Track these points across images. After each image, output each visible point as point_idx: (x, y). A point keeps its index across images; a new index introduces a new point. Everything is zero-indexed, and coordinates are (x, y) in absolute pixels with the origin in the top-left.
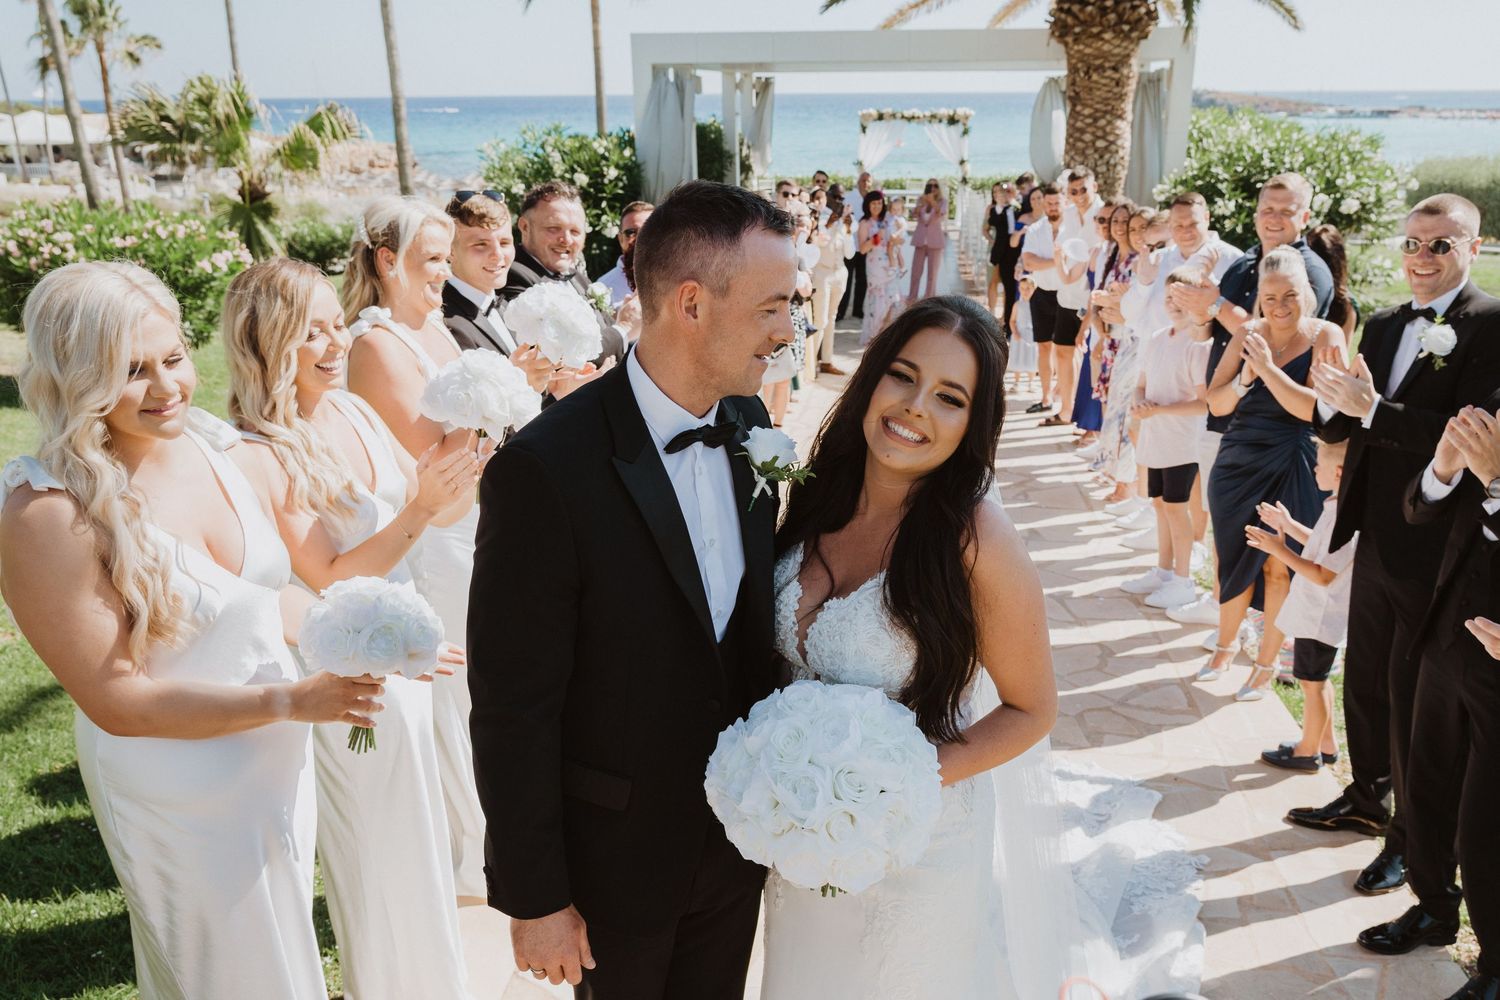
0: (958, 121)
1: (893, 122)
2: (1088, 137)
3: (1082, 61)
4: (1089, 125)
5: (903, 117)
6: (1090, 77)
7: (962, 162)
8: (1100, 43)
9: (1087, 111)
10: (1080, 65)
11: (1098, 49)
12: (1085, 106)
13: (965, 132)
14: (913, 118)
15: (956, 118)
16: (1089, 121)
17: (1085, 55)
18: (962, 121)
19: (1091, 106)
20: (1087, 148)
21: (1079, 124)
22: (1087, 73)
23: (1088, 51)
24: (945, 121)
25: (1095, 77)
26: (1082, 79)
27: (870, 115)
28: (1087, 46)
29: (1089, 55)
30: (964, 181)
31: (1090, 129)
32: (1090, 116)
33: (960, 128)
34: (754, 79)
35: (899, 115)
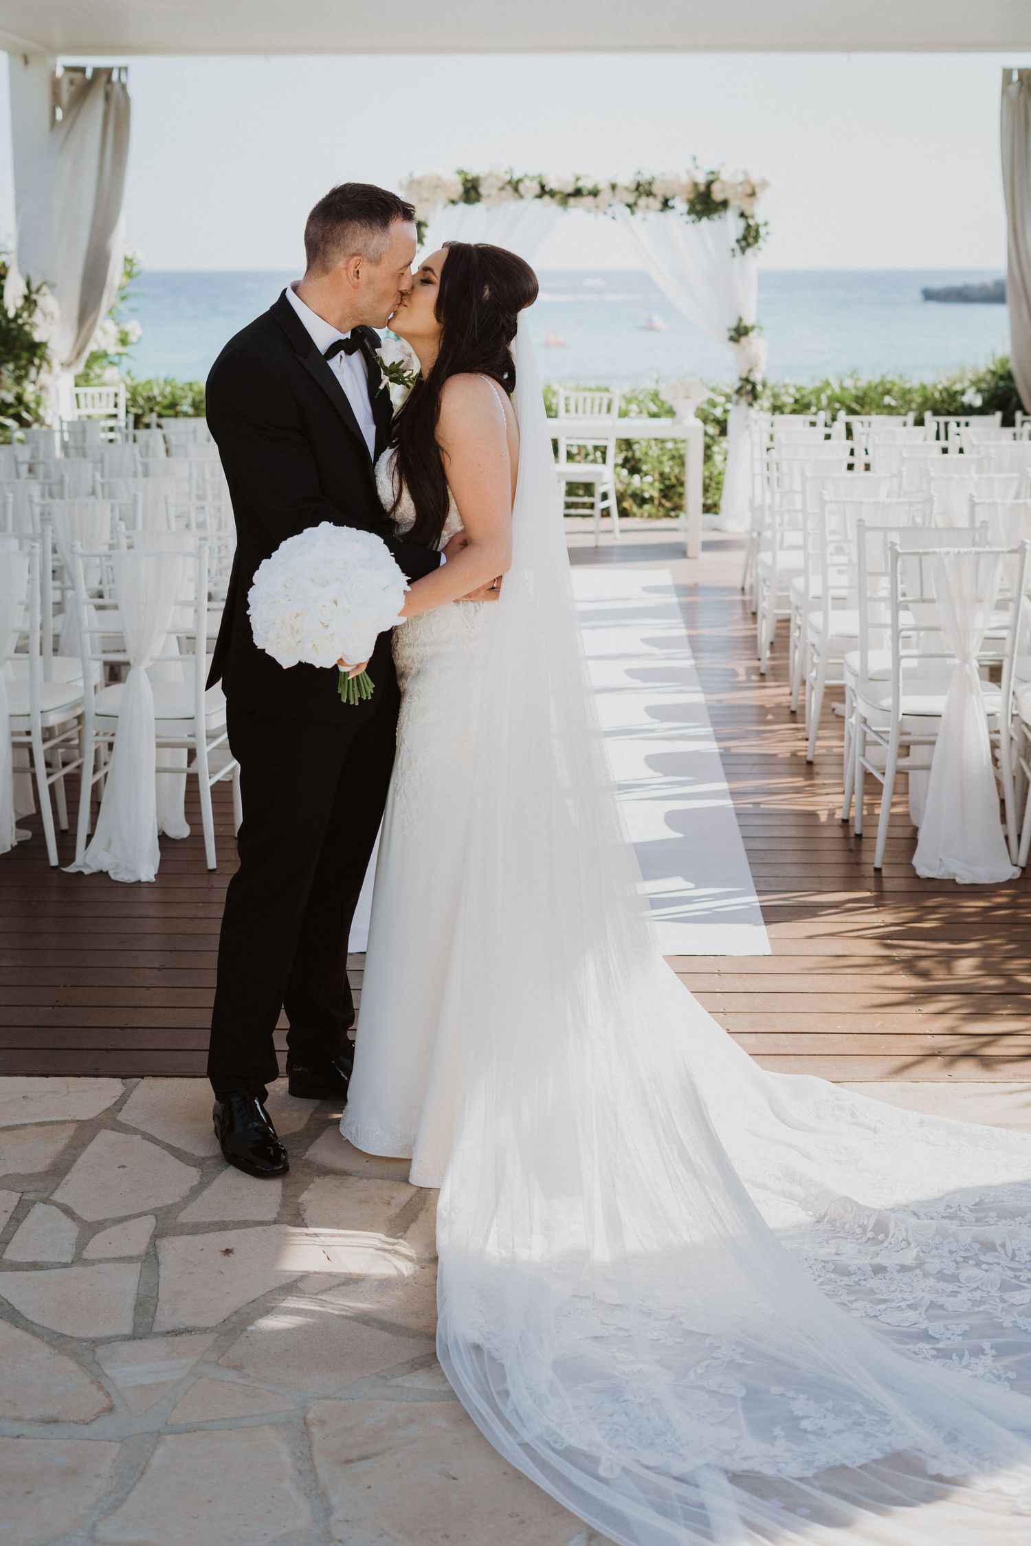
0: (724, 204)
1: (512, 206)
5: (544, 191)
7: (740, 333)
13: (749, 238)
14: (578, 193)
15: (717, 195)
18: (734, 204)
24: (681, 205)
27: (437, 185)
30: (749, 390)
33: (730, 225)
34: (60, 72)
35: (529, 188)
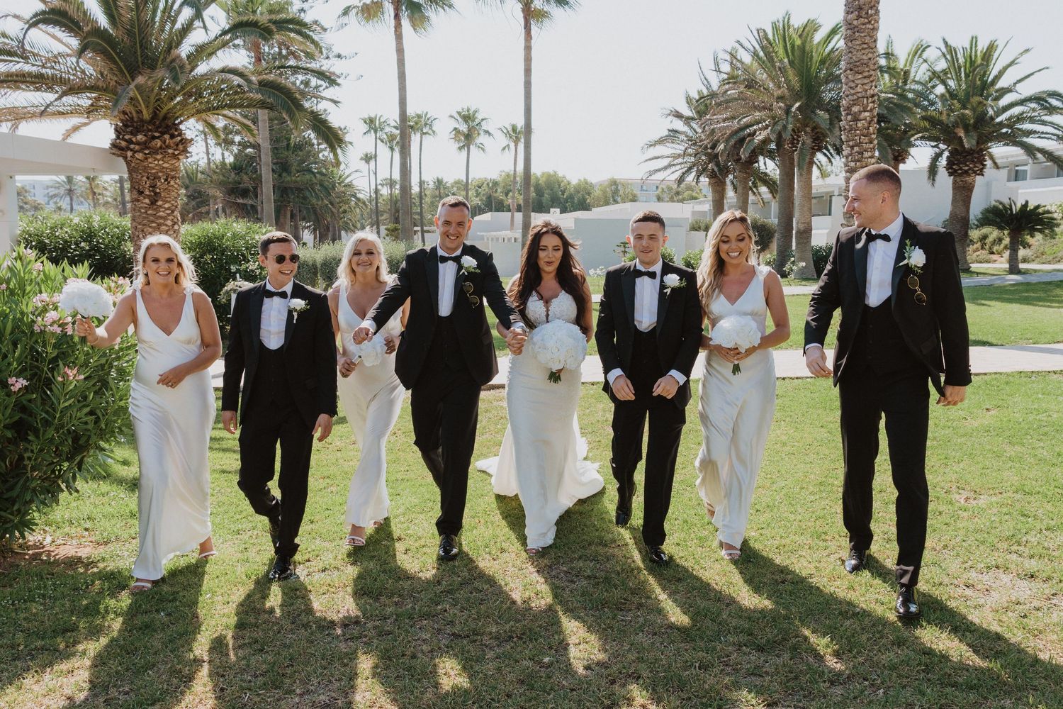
2: (169, 223)
3: (161, 172)
4: (169, 215)
6: (169, 183)
8: (175, 161)
9: (167, 205)
10: (160, 174)
11: (172, 164)
12: (167, 202)
16: (168, 212)
17: (164, 168)
19: (169, 202)
20: (169, 230)
21: (161, 214)
22: (166, 180)
23: (165, 165)
25: (172, 183)
26: (162, 184)
28: (165, 162)
29: (167, 168)
31: (170, 218)
32: (168, 209)
